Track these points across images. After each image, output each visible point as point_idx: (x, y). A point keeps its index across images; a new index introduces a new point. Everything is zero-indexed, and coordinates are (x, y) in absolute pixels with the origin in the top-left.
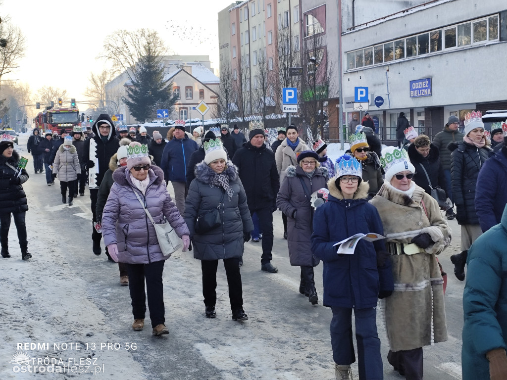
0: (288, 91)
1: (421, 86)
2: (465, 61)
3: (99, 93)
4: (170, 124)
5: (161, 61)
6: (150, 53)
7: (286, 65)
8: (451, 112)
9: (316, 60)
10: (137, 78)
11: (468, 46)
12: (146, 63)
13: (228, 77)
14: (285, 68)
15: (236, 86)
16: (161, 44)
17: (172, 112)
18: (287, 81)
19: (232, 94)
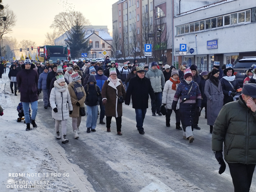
0: (147, 46)
1: (212, 44)
2: (234, 32)
5: (83, 29)
6: (78, 24)
7: (146, 32)
9: (161, 30)
10: (71, 37)
11: (236, 25)
12: (76, 30)
13: (118, 38)
14: (146, 34)
15: (121, 42)
16: (83, 19)
17: (89, 54)
18: (146, 40)
19: (119, 46)
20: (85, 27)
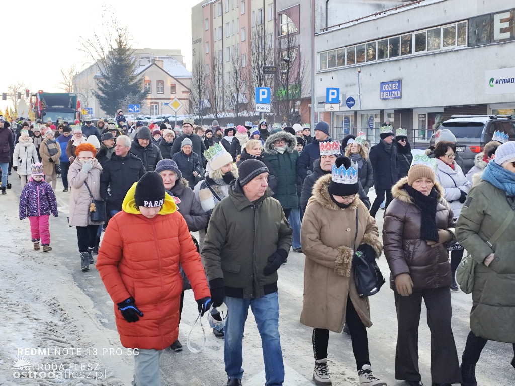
0: (261, 91)
1: (391, 88)
2: (434, 65)
3: (67, 85)
4: (141, 119)
5: (133, 55)
6: (121, 46)
7: (260, 64)
8: (419, 115)
9: (289, 60)
10: (108, 71)
11: (437, 51)
12: (117, 57)
13: (202, 74)
14: (258, 67)
15: (209, 84)
17: (143, 107)
18: (260, 80)
19: (205, 91)
20: (136, 52)
